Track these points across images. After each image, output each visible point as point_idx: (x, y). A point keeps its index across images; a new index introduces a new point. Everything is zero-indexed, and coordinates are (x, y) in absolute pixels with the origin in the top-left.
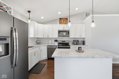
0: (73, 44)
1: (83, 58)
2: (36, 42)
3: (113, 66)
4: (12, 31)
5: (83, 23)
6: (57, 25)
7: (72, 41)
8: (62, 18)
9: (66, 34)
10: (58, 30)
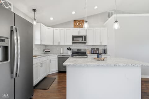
0: (91, 53)
1: (102, 66)
2: (44, 51)
3: (142, 81)
4: (12, 31)
5: (104, 27)
6: (71, 28)
7: (90, 49)
8: (77, 20)
9: (83, 41)
10: (72, 35)
